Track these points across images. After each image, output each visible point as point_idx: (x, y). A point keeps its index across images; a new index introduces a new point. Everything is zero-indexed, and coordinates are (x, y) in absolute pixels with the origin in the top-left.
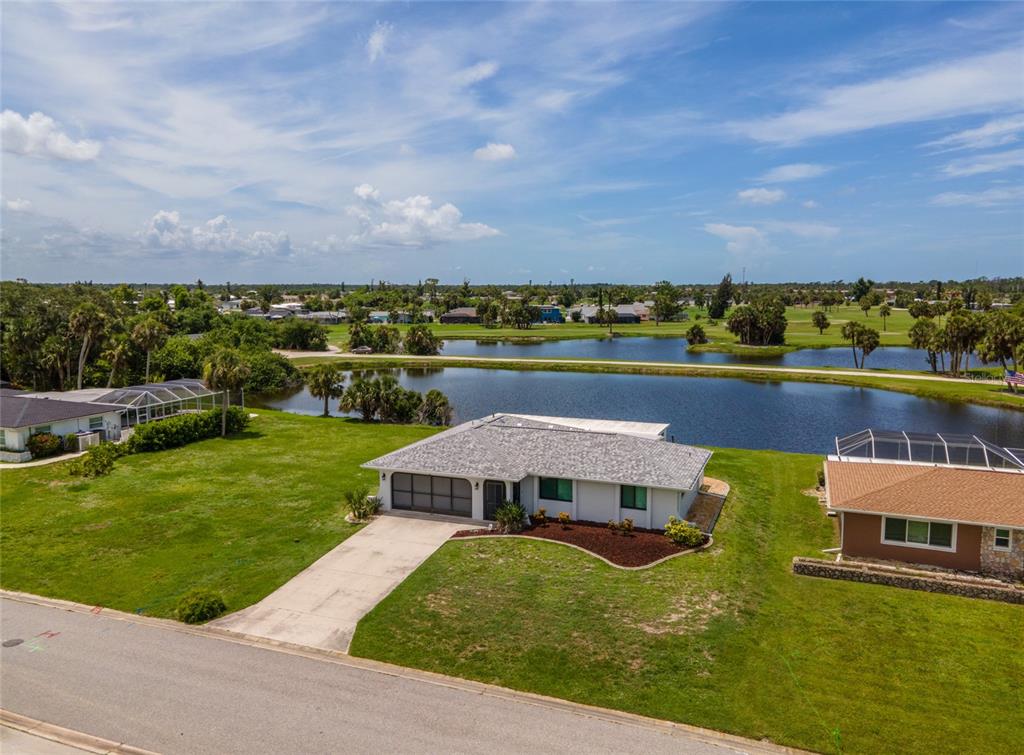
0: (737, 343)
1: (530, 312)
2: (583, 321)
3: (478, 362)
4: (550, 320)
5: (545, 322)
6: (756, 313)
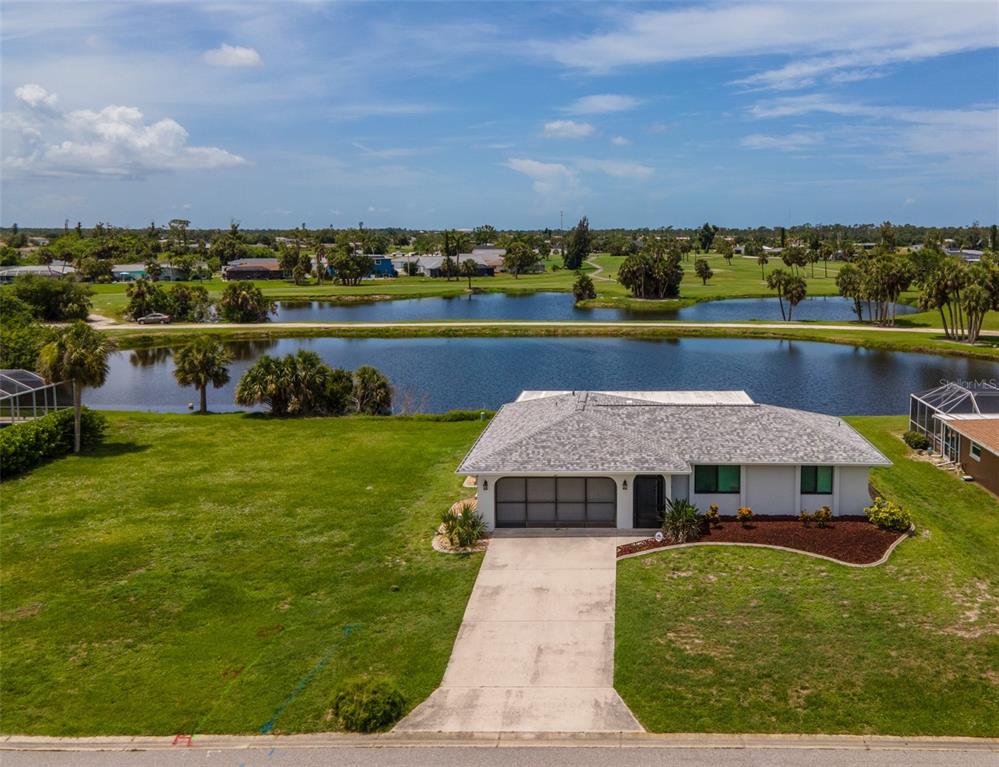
0: (630, 296)
1: (358, 264)
2: (422, 275)
3: (339, 330)
4: (379, 274)
5: (373, 276)
6: (651, 262)
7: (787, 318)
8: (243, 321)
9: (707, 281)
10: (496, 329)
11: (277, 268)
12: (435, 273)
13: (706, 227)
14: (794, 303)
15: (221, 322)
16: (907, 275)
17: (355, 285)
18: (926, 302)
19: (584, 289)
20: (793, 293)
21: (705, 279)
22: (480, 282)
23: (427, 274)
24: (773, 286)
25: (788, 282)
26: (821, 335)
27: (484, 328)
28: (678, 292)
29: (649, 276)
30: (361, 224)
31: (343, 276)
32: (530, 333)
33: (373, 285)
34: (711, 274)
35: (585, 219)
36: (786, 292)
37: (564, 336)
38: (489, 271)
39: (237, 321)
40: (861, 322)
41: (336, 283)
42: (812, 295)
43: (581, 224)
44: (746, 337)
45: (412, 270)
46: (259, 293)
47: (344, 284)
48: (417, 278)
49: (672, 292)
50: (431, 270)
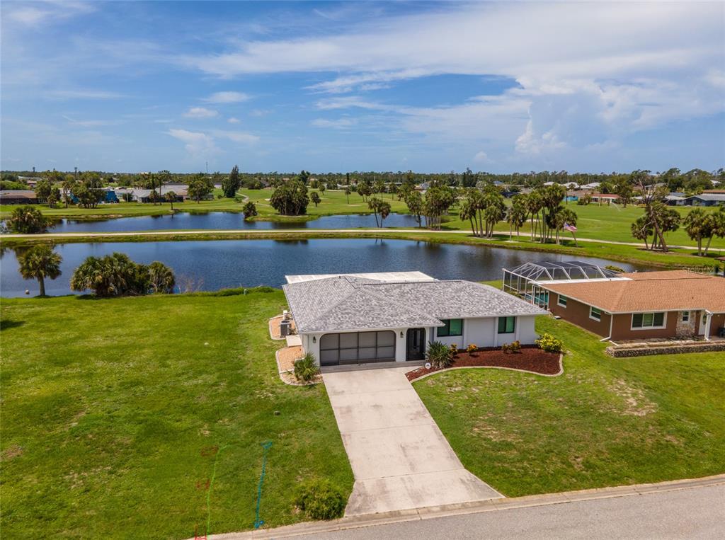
0: (278, 214)
1: (95, 194)
2: (136, 201)
4: (107, 201)
5: (103, 203)
6: (290, 193)
7: (380, 225)
8: (29, 232)
9: (318, 204)
10: (208, 235)
11: (35, 197)
12: (146, 200)
13: (303, 172)
14: (383, 217)
15: (11, 233)
16: (448, 200)
17: (93, 208)
18: (464, 216)
19: (250, 209)
20: (383, 210)
21: (316, 203)
22: (177, 206)
23: (140, 201)
24: (371, 207)
25: (381, 205)
26: (405, 236)
27: (200, 235)
28: (306, 211)
29: (289, 201)
30: (76, 168)
31: (85, 203)
32: (230, 237)
33: (104, 208)
34: (320, 200)
35: (236, 167)
36: (379, 211)
37: (251, 239)
38: (180, 199)
39: (24, 233)
40: (420, 228)
41: (80, 207)
42: (393, 212)
43: (234, 170)
44: (361, 238)
45: (129, 198)
46: (40, 214)
47: (86, 207)
48: (134, 204)
49: (303, 212)
50: (142, 198)
